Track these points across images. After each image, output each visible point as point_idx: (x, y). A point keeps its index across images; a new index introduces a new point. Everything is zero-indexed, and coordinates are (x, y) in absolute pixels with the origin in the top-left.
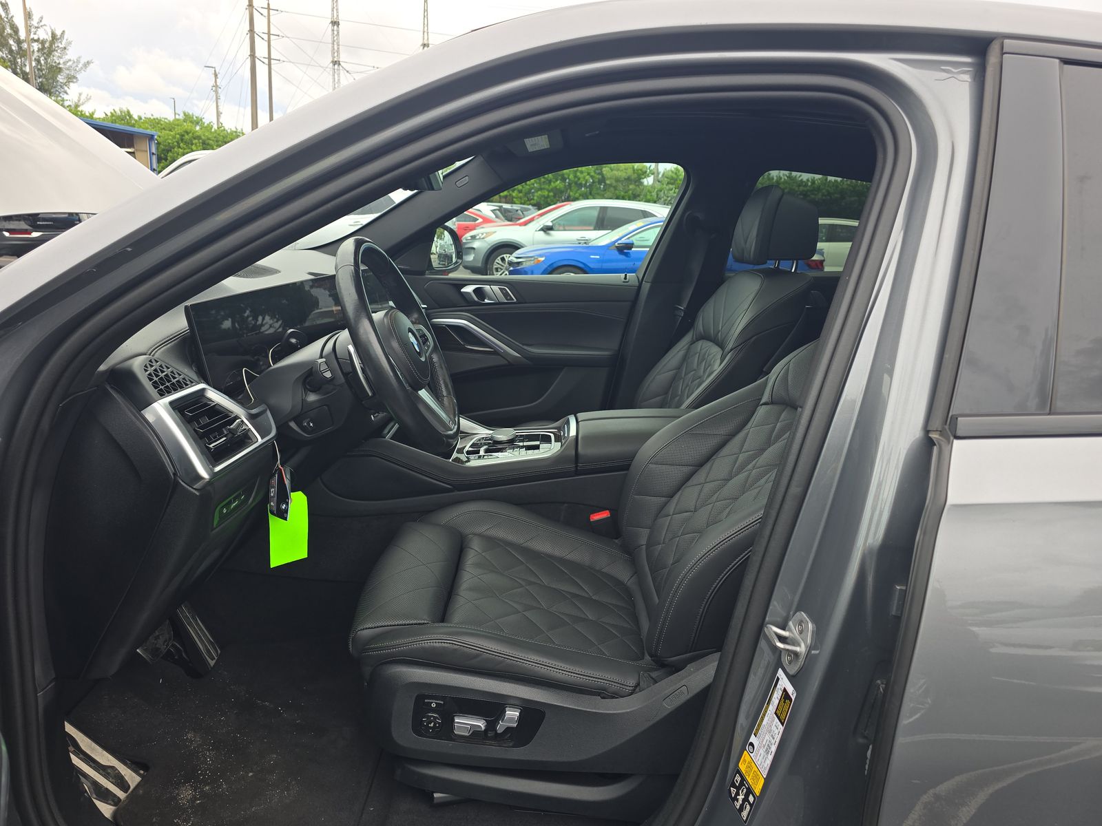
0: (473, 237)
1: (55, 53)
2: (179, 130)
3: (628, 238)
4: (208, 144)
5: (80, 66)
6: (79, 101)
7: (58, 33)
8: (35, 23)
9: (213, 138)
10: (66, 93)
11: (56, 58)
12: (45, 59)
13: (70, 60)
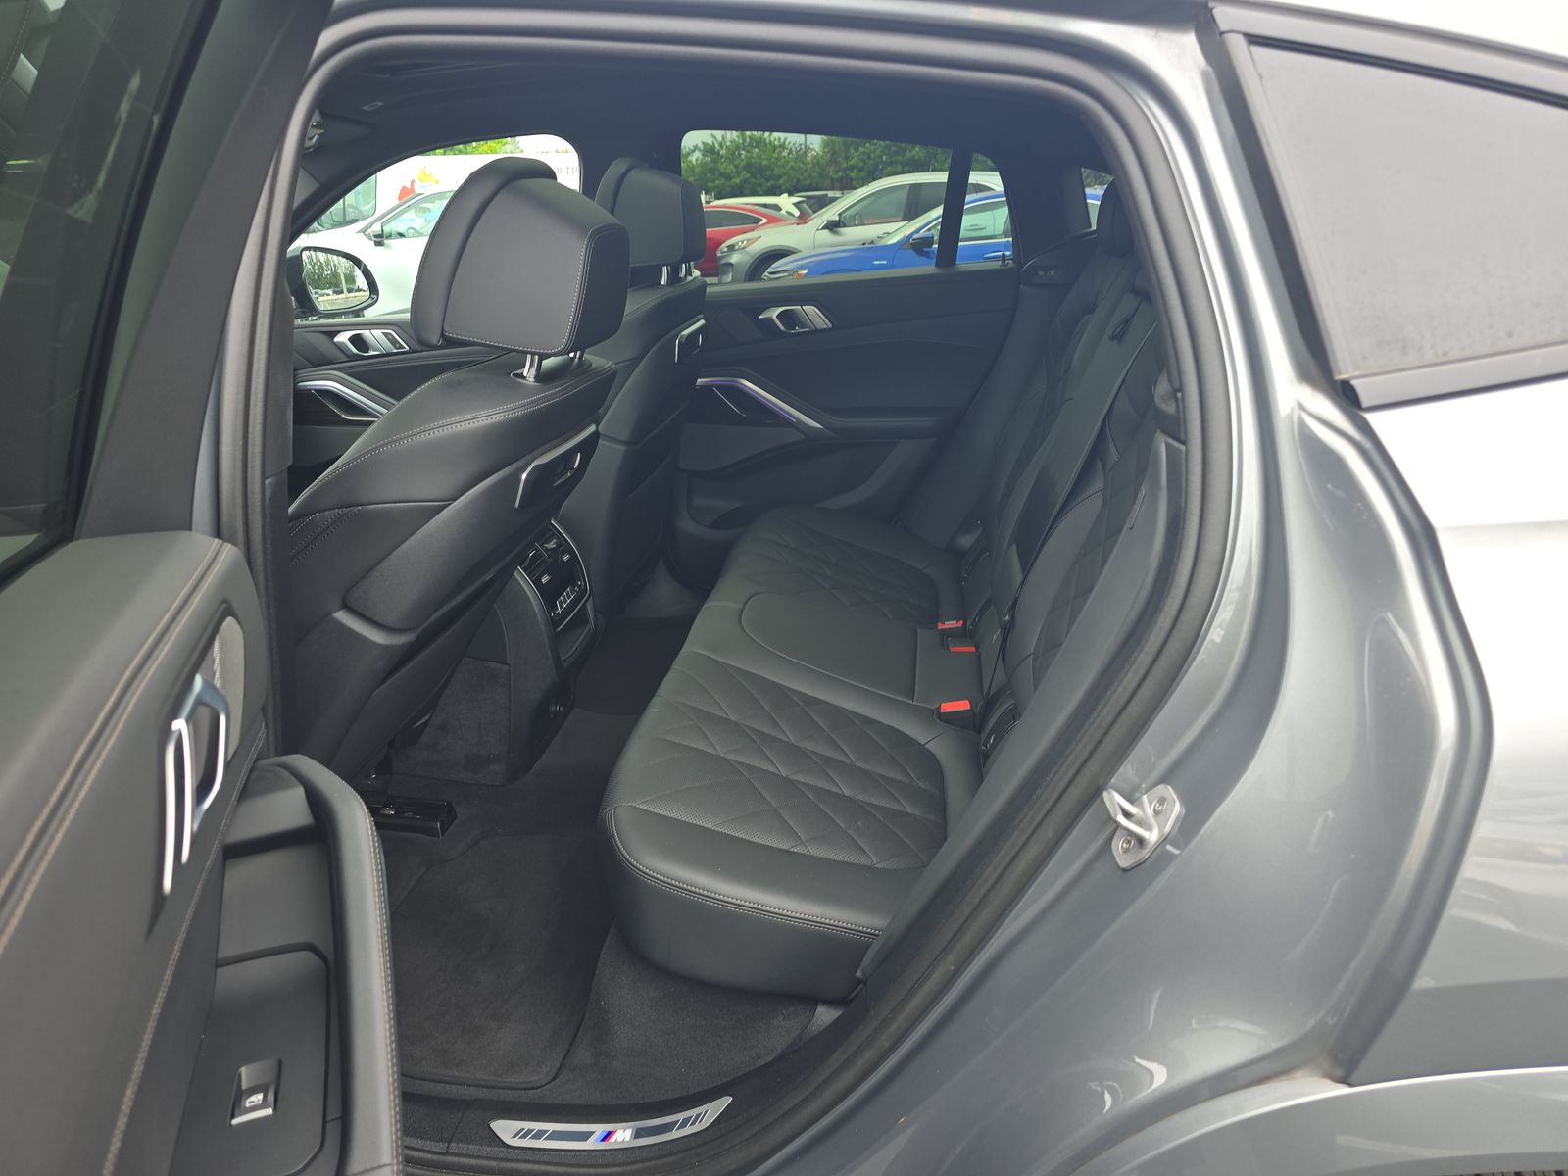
0: (731, 248)
3: (929, 230)
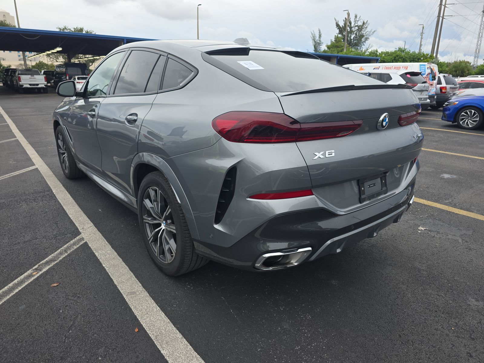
1: (363, 29)
2: (394, 55)
4: (406, 60)
5: (371, 33)
6: (369, 47)
7: (365, 22)
8: (357, 19)
9: (408, 57)
10: (364, 45)
11: (363, 32)
12: (359, 33)
13: (368, 31)
